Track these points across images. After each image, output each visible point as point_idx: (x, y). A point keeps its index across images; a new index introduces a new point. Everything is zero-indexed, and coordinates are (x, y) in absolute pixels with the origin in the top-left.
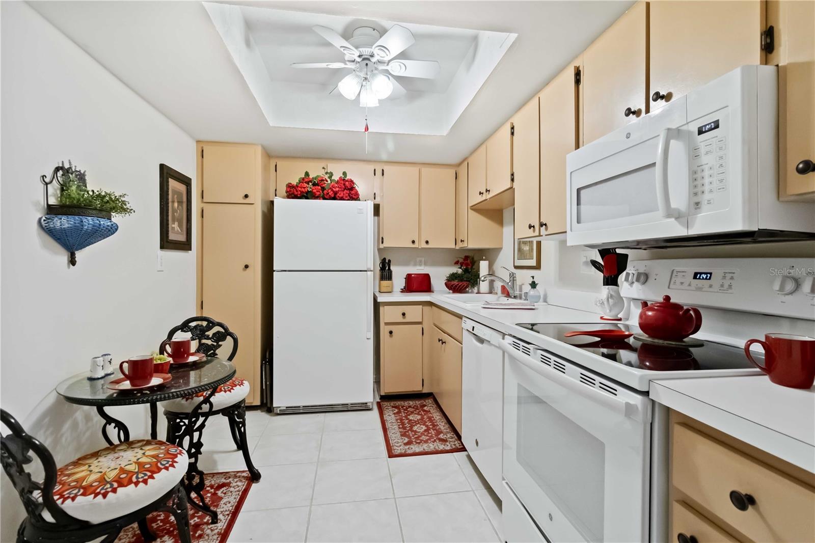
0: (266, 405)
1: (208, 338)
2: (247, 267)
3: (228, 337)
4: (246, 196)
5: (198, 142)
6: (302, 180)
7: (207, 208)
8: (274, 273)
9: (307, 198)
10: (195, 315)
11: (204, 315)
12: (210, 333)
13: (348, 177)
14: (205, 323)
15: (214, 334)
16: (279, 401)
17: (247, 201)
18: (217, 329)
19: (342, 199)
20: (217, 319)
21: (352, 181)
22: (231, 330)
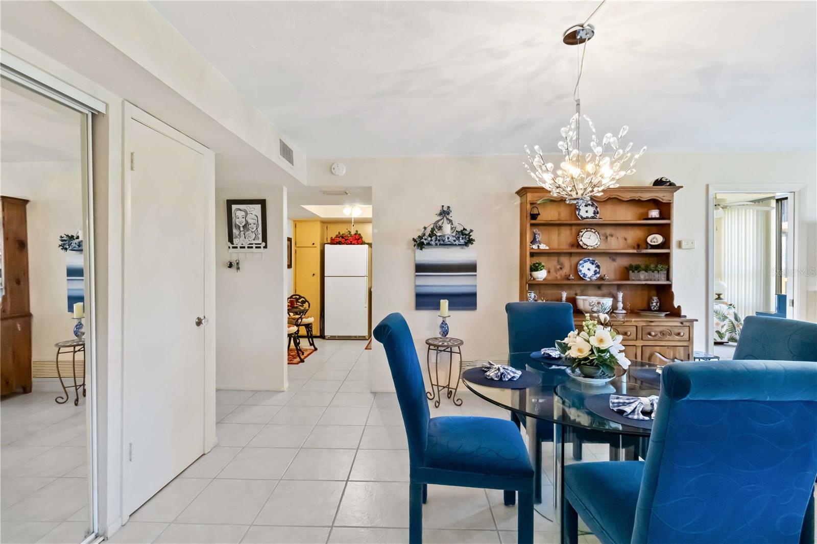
0: (322, 336)
1: (299, 302)
2: (314, 275)
3: (307, 303)
4: (313, 244)
5: (294, 221)
6: (337, 236)
7: (298, 249)
8: (325, 278)
9: (340, 244)
10: (293, 294)
11: (297, 293)
12: (300, 301)
13: (358, 233)
14: (298, 297)
15: (302, 301)
16: (327, 333)
17: (314, 246)
18: (302, 299)
19: (354, 244)
20: (302, 296)
21: (360, 234)
22: (308, 300)
